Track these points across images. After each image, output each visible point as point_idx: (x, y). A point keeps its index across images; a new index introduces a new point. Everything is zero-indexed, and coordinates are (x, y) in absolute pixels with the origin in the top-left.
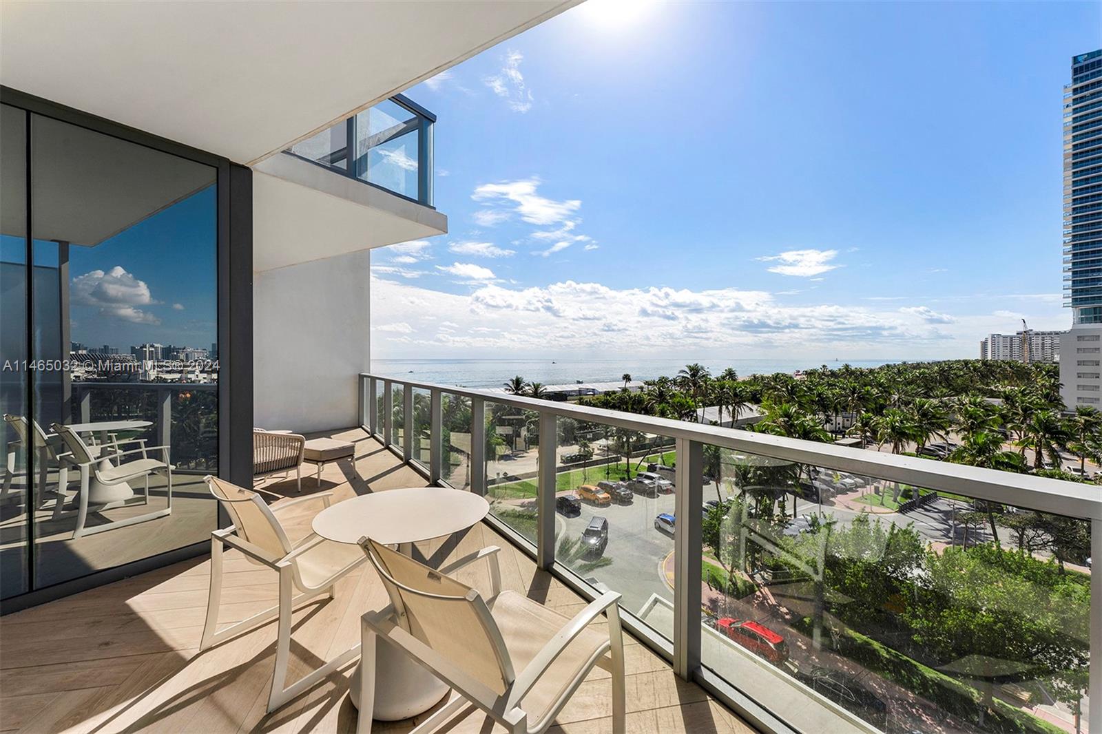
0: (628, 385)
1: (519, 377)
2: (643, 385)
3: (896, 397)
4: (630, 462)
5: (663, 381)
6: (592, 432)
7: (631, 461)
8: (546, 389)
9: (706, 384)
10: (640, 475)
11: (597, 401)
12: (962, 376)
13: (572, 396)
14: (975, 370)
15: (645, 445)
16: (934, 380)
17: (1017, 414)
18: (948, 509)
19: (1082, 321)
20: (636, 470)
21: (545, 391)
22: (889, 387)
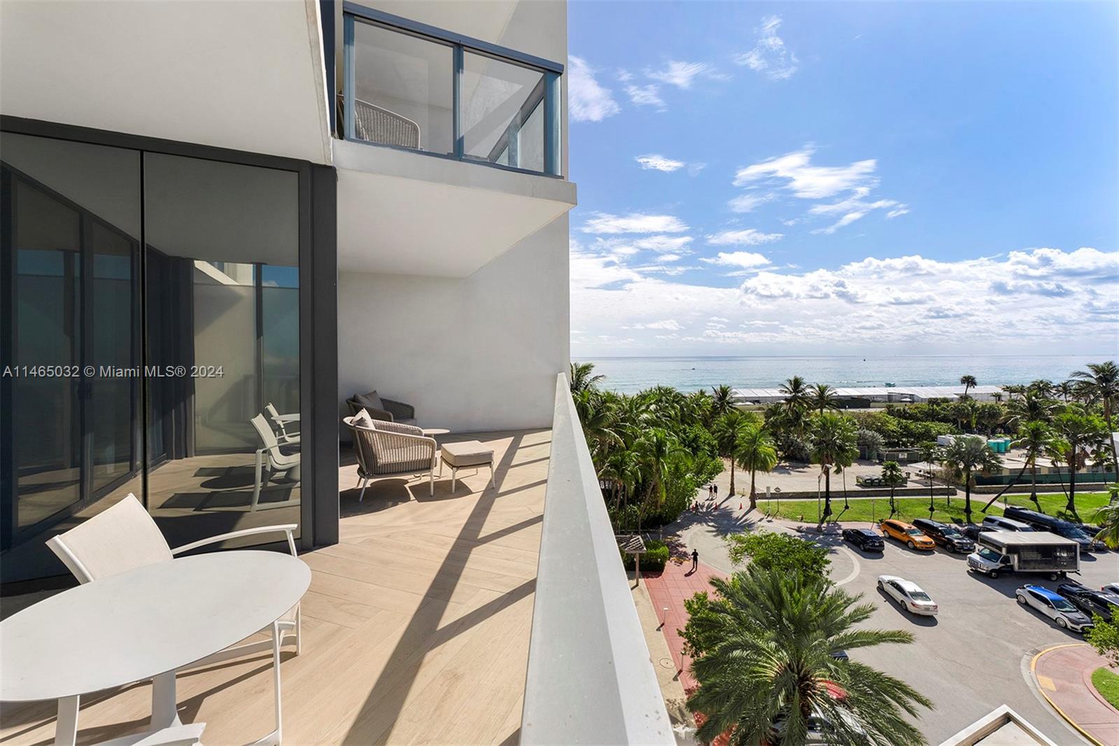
0: (971, 391)
1: (798, 376)
2: (1001, 391)
4: (972, 499)
5: (1042, 388)
6: (907, 451)
7: (973, 497)
8: (835, 393)
10: (989, 520)
11: (916, 411)
13: (879, 402)
15: (1002, 477)
20: (984, 511)
21: (834, 395)
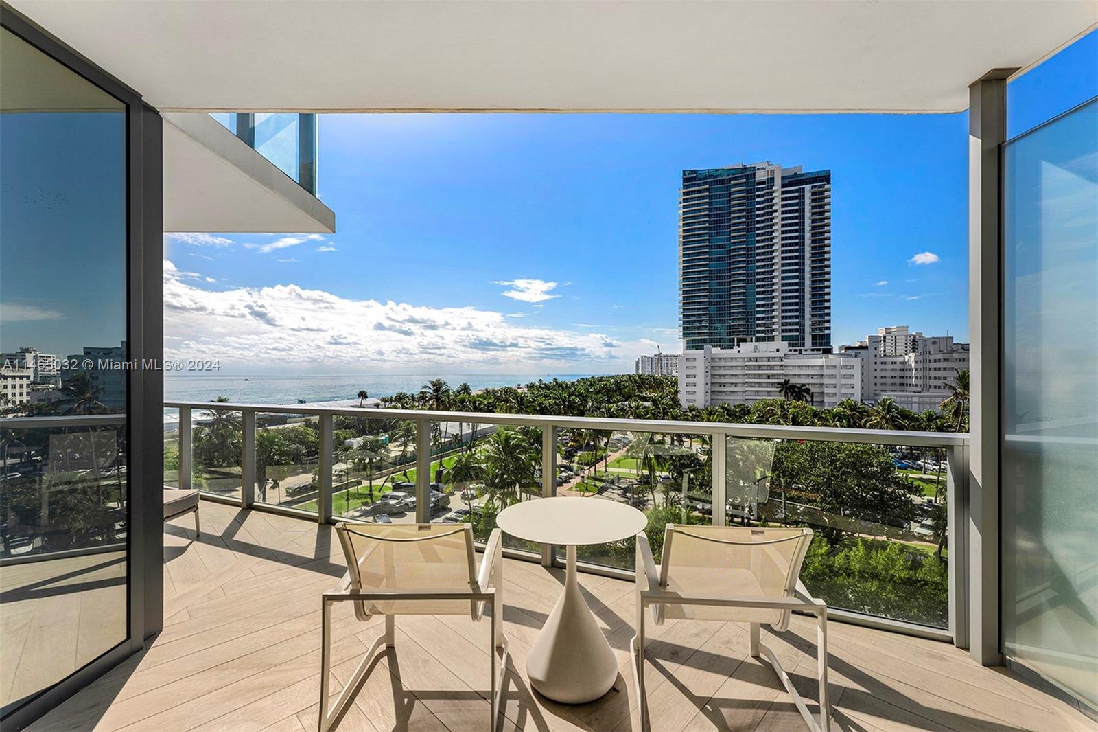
0: (364, 402)
2: (380, 402)
3: (590, 404)
4: (372, 484)
5: (401, 397)
7: (373, 482)
9: (449, 398)
10: (385, 497)
12: (627, 386)
14: (635, 381)
15: (390, 463)
16: (612, 390)
17: (659, 413)
18: (626, 486)
19: (688, 348)
20: (380, 492)
22: (586, 396)
